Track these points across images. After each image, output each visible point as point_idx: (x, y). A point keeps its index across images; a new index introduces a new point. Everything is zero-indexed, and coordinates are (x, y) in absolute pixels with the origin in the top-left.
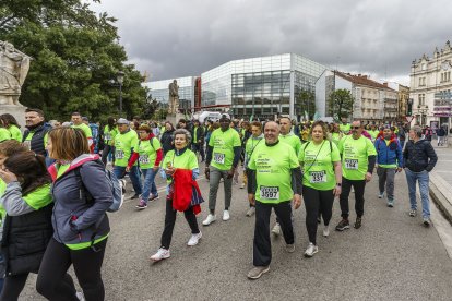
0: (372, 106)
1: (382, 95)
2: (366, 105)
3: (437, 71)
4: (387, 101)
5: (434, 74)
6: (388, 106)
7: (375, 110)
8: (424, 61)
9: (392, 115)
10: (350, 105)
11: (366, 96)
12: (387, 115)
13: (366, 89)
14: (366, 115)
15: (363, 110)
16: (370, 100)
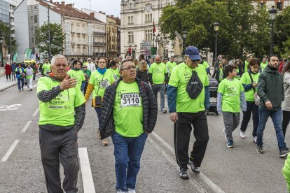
0: (82, 41)
1: (91, 28)
2: (76, 40)
3: (142, 11)
4: (96, 34)
5: (140, 14)
6: (97, 41)
7: (84, 46)
8: (131, 1)
9: (101, 51)
10: (60, 41)
11: (75, 30)
12: (96, 51)
13: (75, 22)
14: (76, 51)
15: (73, 45)
16: (79, 34)
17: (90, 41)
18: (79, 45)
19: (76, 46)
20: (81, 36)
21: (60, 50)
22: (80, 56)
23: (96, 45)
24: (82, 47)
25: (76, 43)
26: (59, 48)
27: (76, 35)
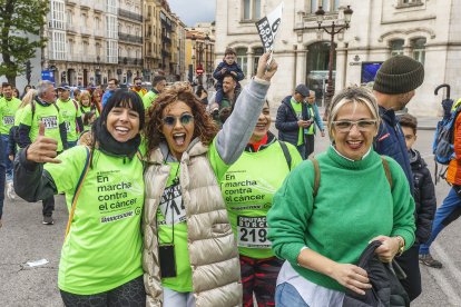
17: (111, 29)
18: (85, 37)
19: (78, 39)
20: (91, 14)
21: (35, 44)
22: (89, 64)
23: (124, 40)
24: (92, 42)
25: (78, 32)
26: (32, 38)
27: (77, 11)
